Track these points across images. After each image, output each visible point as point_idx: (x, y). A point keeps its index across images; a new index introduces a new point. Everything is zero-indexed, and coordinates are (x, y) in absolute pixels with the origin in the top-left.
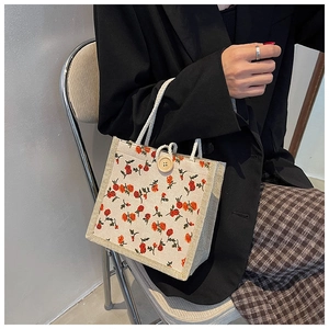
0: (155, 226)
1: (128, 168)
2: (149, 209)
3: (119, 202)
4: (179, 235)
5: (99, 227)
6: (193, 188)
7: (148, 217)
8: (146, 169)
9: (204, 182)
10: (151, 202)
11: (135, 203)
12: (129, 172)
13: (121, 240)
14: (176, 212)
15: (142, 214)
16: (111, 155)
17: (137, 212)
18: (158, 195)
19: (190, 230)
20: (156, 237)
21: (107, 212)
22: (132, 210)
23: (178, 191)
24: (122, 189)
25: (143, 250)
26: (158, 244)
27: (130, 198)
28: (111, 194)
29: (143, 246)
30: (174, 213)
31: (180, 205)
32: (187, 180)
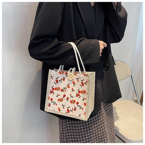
0: (71, 102)
1: (57, 81)
2: (68, 95)
3: (55, 95)
4: (81, 103)
5: (49, 106)
6: (83, 85)
7: (68, 98)
8: (64, 80)
9: (87, 82)
10: (68, 93)
11: (62, 94)
12: (57, 82)
13: (59, 109)
14: (79, 95)
15: (66, 98)
16: (49, 77)
17: (63, 97)
18: (70, 89)
19: (85, 101)
20: (72, 106)
21: (52, 99)
22: (61, 97)
23: (78, 87)
24: (56, 89)
25: (69, 112)
26: (74, 108)
27: (59, 92)
28: (51, 92)
29: (68, 110)
30: (78, 95)
31: (79, 92)
32: (80, 82)
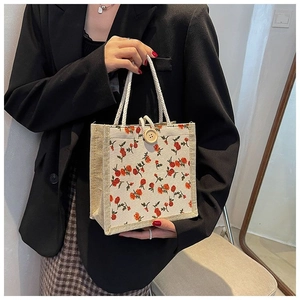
0: (160, 190)
1: (122, 151)
3: (124, 186)
4: (181, 187)
5: (114, 218)
6: (178, 148)
7: (152, 185)
8: (136, 146)
9: (186, 140)
10: (150, 172)
11: (136, 179)
12: (124, 154)
13: (137, 217)
14: (172, 171)
15: (147, 186)
17: (142, 186)
18: (153, 163)
19: (187, 180)
20: (164, 198)
21: (118, 200)
22: (136, 186)
23: (168, 153)
24: (123, 172)
25: (159, 214)
26: (168, 202)
27: (131, 177)
28: (115, 182)
29: (157, 211)
30: (170, 172)
31: (172, 164)
32: (172, 143)
